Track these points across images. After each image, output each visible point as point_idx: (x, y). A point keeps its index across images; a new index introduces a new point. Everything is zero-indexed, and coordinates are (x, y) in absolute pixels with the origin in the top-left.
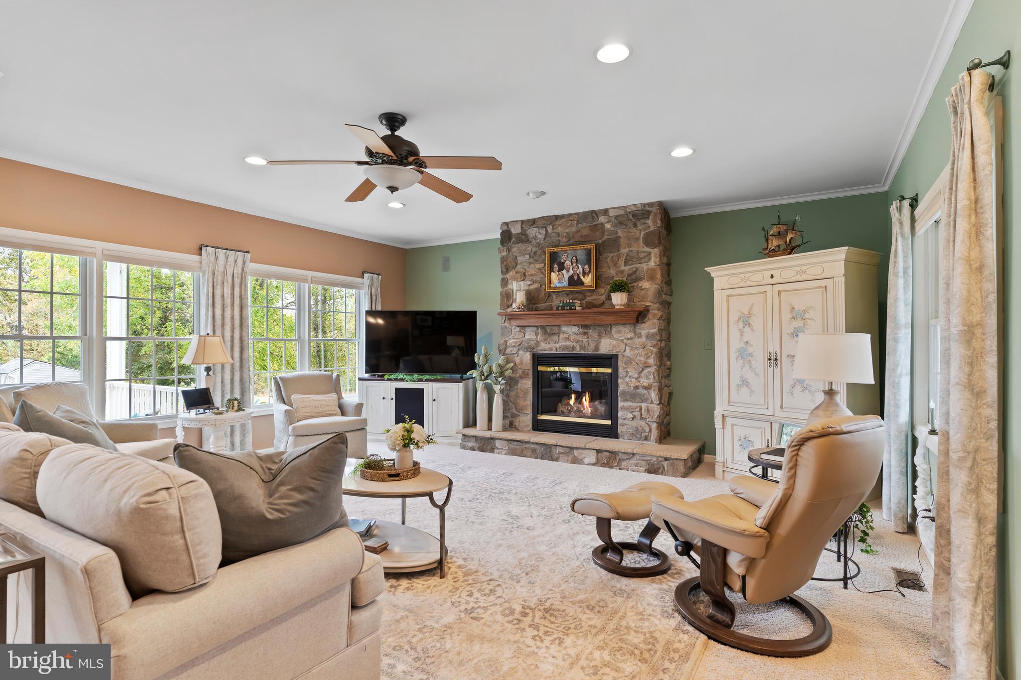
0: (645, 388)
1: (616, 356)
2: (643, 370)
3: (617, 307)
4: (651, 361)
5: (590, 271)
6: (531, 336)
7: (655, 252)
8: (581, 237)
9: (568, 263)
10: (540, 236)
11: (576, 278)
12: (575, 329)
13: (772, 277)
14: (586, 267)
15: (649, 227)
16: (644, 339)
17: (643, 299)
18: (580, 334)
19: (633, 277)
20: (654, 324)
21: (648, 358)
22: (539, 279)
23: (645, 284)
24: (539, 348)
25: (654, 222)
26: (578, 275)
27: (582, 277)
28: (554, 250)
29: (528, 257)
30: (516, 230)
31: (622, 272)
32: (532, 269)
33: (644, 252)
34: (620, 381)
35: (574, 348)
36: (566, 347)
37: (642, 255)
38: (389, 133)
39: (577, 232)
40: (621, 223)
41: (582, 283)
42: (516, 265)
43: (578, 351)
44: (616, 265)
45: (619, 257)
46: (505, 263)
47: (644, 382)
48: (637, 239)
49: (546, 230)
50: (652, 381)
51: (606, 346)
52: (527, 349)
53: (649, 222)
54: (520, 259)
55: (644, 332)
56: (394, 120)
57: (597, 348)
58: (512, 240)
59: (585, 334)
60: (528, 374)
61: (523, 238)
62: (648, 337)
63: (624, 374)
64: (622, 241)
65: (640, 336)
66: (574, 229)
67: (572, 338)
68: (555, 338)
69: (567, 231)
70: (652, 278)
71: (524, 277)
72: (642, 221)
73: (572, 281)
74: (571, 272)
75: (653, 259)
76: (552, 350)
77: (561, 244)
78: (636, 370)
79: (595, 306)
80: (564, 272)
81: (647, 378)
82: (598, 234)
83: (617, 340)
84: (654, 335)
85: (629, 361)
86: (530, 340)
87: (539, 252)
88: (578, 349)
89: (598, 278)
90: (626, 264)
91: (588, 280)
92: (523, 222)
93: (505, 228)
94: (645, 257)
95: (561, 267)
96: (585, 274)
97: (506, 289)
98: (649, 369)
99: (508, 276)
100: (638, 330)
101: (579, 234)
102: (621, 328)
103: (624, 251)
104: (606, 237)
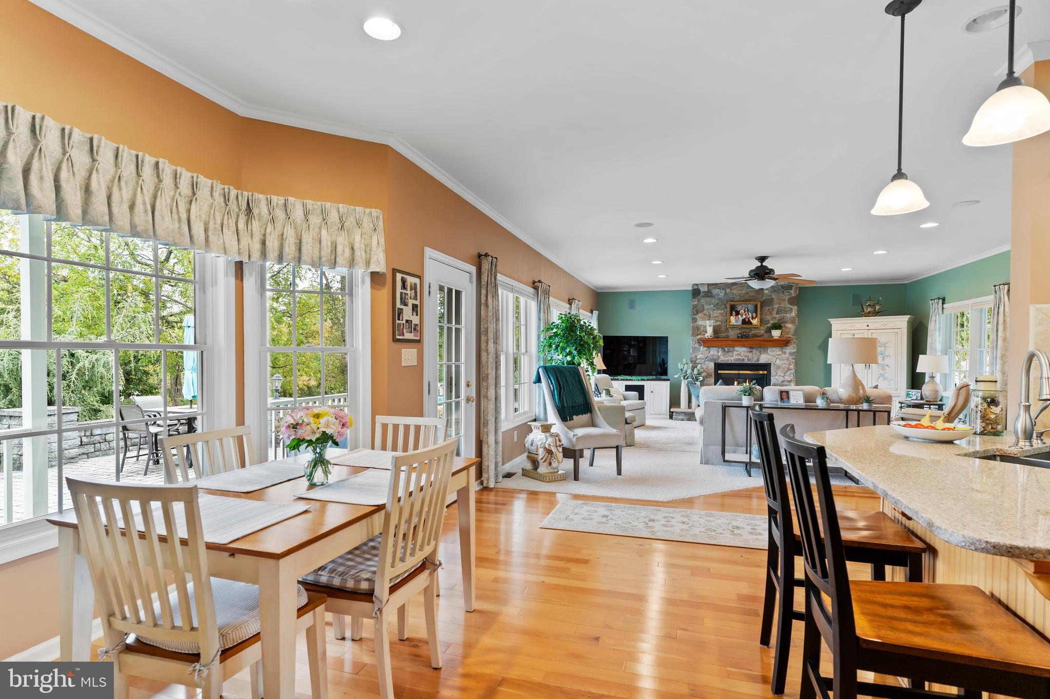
0: (789, 382)
1: (770, 364)
2: (787, 372)
3: (774, 338)
4: (792, 367)
5: (756, 317)
6: (715, 353)
7: (795, 308)
8: (750, 296)
9: (742, 311)
10: (721, 294)
11: (747, 320)
12: (744, 349)
13: (868, 326)
14: (754, 314)
15: (792, 294)
16: (787, 355)
17: (788, 333)
18: (748, 352)
19: (782, 321)
20: (794, 347)
21: (790, 365)
22: (720, 319)
23: (789, 325)
24: (720, 360)
25: (795, 292)
26: (749, 318)
27: (751, 320)
28: (733, 303)
29: (712, 306)
30: (704, 289)
31: (775, 318)
32: (717, 313)
33: (789, 308)
34: (772, 378)
35: (743, 360)
36: (739, 359)
37: (787, 309)
38: (760, 264)
39: (747, 293)
40: (775, 291)
41: (751, 323)
42: (704, 310)
43: (746, 361)
44: (771, 314)
45: (773, 309)
46: (696, 309)
47: (788, 378)
48: (784, 300)
49: (725, 291)
50: (792, 377)
51: (764, 359)
52: (711, 360)
53: (792, 292)
54: (706, 307)
55: (787, 351)
56: (762, 259)
57: (758, 360)
58: (701, 295)
59: (751, 352)
60: (711, 375)
61: (709, 294)
62: (790, 354)
63: (775, 374)
64: (775, 301)
65: (785, 353)
66: (744, 292)
67: (742, 354)
68: (731, 354)
69: (740, 292)
70: (793, 322)
71: (709, 318)
72: (788, 291)
73: (744, 322)
74: (744, 317)
75: (794, 312)
76: (729, 361)
77: (735, 300)
78: (782, 371)
79: (758, 336)
80: (739, 316)
81: (789, 376)
82: (760, 296)
83: (771, 355)
84: (794, 353)
85: (778, 367)
86: (714, 355)
87: (720, 303)
88: (746, 360)
89: (761, 320)
90: (777, 313)
91: (755, 322)
92: (708, 285)
93: (696, 287)
94: (789, 310)
95: (738, 313)
96: (753, 318)
97: (696, 324)
98: (791, 371)
99: (697, 317)
100: (784, 350)
101: (748, 295)
102: (774, 349)
103: (776, 306)
104: (764, 298)
